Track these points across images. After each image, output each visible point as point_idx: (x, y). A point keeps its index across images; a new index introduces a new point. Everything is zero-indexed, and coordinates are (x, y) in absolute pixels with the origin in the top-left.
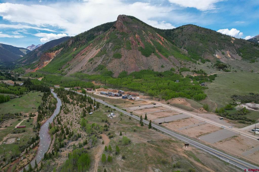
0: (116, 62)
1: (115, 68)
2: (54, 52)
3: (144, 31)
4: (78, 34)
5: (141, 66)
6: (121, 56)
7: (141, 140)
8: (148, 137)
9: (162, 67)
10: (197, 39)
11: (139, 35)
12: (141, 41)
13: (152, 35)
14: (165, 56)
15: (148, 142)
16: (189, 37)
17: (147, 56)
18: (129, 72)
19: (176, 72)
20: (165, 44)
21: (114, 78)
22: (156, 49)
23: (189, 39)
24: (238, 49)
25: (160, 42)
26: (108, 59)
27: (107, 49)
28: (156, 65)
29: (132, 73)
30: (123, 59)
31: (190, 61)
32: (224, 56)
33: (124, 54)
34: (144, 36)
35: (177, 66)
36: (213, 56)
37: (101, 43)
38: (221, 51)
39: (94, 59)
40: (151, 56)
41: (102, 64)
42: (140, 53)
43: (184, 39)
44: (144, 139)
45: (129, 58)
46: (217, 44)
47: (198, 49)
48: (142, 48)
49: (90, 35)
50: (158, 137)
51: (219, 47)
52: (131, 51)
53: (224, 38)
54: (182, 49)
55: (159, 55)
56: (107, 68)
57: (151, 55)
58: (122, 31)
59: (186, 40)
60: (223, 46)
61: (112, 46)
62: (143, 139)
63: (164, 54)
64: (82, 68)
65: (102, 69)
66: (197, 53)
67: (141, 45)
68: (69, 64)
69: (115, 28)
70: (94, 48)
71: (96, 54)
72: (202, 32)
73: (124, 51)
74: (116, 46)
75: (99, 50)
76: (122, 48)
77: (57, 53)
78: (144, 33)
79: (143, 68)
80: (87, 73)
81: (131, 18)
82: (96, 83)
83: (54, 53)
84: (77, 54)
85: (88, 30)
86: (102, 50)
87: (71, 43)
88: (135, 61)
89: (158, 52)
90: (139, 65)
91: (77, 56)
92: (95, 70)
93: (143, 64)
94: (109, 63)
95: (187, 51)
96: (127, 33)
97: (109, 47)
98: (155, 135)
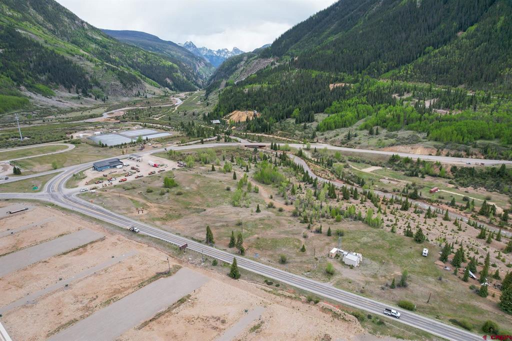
7: (217, 211)
15: (205, 210)
62: (215, 213)
98: (194, 224)
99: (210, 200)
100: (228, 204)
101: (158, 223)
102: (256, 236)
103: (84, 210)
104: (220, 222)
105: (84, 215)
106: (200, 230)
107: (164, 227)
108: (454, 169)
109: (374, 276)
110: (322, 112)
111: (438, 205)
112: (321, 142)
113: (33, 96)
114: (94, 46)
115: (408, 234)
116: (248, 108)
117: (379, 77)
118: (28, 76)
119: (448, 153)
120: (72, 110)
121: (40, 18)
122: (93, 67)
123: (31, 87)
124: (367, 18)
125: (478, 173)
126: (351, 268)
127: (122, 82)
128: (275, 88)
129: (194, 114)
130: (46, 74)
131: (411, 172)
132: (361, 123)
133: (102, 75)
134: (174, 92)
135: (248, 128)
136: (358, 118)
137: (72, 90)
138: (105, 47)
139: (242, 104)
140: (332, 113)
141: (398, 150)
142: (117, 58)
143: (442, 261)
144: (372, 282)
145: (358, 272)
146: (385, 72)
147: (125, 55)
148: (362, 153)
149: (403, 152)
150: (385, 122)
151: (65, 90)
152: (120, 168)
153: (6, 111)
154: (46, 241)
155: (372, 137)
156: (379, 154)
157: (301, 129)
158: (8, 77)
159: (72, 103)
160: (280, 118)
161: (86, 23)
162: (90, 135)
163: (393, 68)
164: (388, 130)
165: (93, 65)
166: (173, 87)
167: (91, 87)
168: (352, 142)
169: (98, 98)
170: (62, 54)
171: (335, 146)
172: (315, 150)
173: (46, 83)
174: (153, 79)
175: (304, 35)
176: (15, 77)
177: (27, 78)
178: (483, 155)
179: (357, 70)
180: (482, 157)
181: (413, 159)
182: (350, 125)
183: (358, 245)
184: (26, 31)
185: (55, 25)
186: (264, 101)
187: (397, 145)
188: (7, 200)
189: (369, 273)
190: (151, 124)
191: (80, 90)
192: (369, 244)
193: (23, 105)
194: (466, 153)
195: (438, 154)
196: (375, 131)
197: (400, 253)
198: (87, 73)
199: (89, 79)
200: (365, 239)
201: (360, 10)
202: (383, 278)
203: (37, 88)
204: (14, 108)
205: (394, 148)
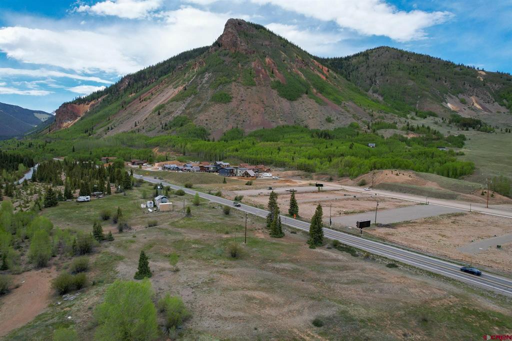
0: (217, 111)
1: (215, 122)
2: (88, 104)
3: (285, 52)
4: (142, 69)
5: (278, 118)
6: (231, 98)
8: (312, 287)
9: (329, 120)
10: (401, 73)
11: (273, 59)
12: (278, 70)
13: (303, 61)
14: (334, 100)
15: (317, 323)
16: (383, 70)
17: (290, 100)
18: (248, 131)
19: (363, 130)
20: (333, 79)
21: (209, 140)
22: (312, 86)
23: (383, 73)
24: (497, 92)
25: (320, 75)
26: (198, 105)
27: (198, 85)
28: (313, 118)
29: (255, 132)
30: (233, 104)
31: (391, 112)
32: (466, 108)
33: (238, 94)
34: (284, 61)
35: (362, 120)
36: (442, 105)
37: (187, 75)
38: (457, 96)
39: (166, 106)
40: (300, 100)
41: (182, 115)
42: (275, 92)
43: (373, 74)
44: (285, 303)
45: (250, 103)
46: (446, 82)
47: (405, 92)
48: (280, 83)
49: (167, 68)
50: (381, 291)
51: (452, 90)
52: (254, 88)
53: (460, 71)
54: (370, 92)
55: (320, 99)
56: (194, 123)
57: (301, 98)
58: (235, 51)
59: (377, 75)
60: (461, 86)
61: (210, 78)
63: (331, 97)
64: (136, 126)
65: (182, 125)
66: (404, 101)
67: (279, 77)
68: (109, 120)
69: (219, 46)
70: (171, 86)
71: (173, 95)
72: (411, 60)
73: (236, 90)
74: (220, 78)
75: (181, 88)
76: (234, 83)
77: (93, 105)
78: (284, 55)
79: (281, 123)
80: (146, 134)
81: (256, 28)
82: (159, 151)
83: (87, 106)
84: (131, 102)
85: (166, 60)
86: (187, 88)
87: (126, 86)
88: (262, 109)
89: (317, 92)
90: (273, 116)
91: (130, 104)
92: (166, 127)
93: (282, 114)
94: (200, 112)
95: (382, 96)
96: (246, 54)
97: (204, 82)
98: (354, 277)
102: (225, 236)
104: (278, 271)
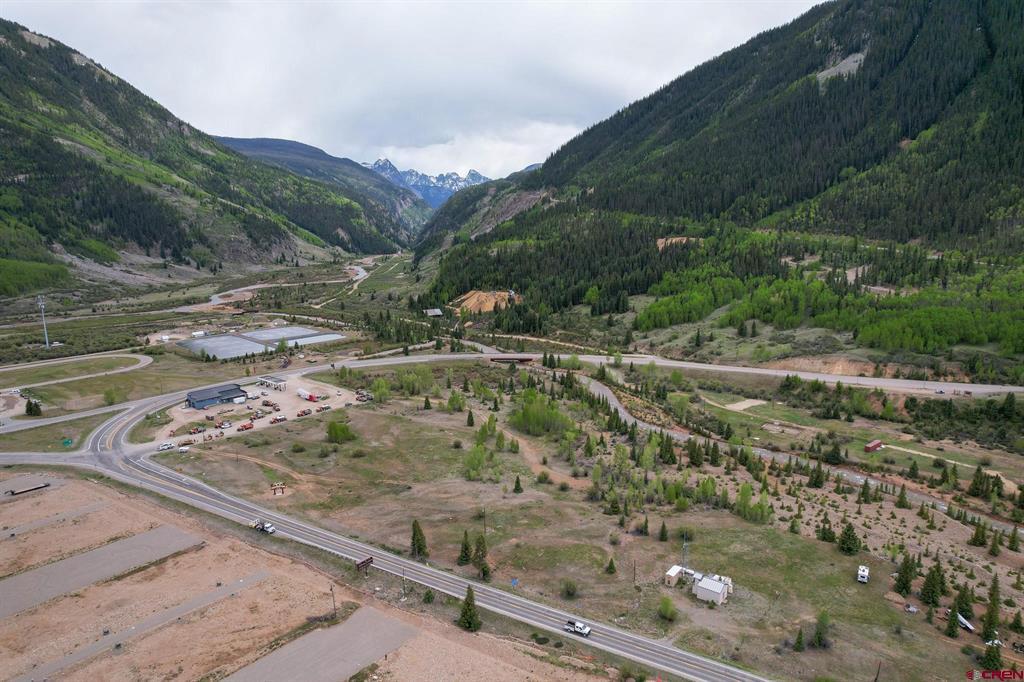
7: (435, 489)
15: (410, 488)
62: (430, 495)
98: (388, 517)
99: (420, 467)
100: (457, 477)
101: (314, 514)
102: (514, 541)
103: (164, 487)
104: (440, 511)
105: (163, 499)
106: (399, 528)
107: (326, 522)
108: (911, 403)
109: (760, 625)
110: (644, 292)
111: (884, 476)
112: (642, 351)
113: (77, 261)
114: (199, 167)
115: (826, 535)
116: (497, 285)
117: (755, 225)
118: (70, 225)
119: (898, 371)
120: (151, 289)
121: (102, 117)
122: (195, 206)
123: (73, 244)
124: (726, 114)
125: (961, 410)
126: (711, 608)
127: (250, 236)
128: (551, 246)
129: (390, 298)
130: (104, 220)
131: (824, 410)
132: (721, 314)
133: (212, 222)
134: (353, 255)
135: (498, 325)
136: (715, 304)
137: (152, 251)
138: (220, 168)
139: (485, 278)
140: (664, 294)
141: (796, 366)
142: (243, 190)
143: (900, 592)
144: (755, 637)
145: (724, 616)
146: (764, 216)
147: (258, 185)
148: (725, 372)
149: (808, 371)
150: (769, 311)
151: (139, 251)
152: (241, 403)
153: (22, 290)
154: (81, 551)
155: (744, 342)
156: (759, 375)
157: (602, 326)
158: (31, 226)
159: (152, 275)
160: (559, 306)
161: (188, 125)
162: (182, 338)
163: (780, 207)
164: (776, 328)
165: (194, 203)
166: (350, 246)
167: (190, 245)
168: (705, 351)
169: (203, 266)
170: (137, 182)
171: (671, 359)
172: (632, 368)
173: (103, 237)
174: (313, 231)
175: (606, 146)
176: (44, 226)
177: (68, 228)
178: (967, 375)
179: (711, 211)
180: (967, 379)
181: (827, 384)
182: (700, 318)
183: (723, 559)
184: (72, 140)
185: (128, 130)
186: (529, 272)
187: (795, 356)
188: (9, 467)
189: (748, 618)
190: (306, 317)
191: (168, 251)
192: (745, 558)
193: (57, 279)
194: (932, 372)
195: (878, 374)
196: (749, 330)
197: (811, 577)
198: (184, 218)
199: (188, 230)
200: (737, 548)
201: (712, 100)
202: (777, 628)
203: (84, 248)
204: (39, 285)
205: (790, 362)
